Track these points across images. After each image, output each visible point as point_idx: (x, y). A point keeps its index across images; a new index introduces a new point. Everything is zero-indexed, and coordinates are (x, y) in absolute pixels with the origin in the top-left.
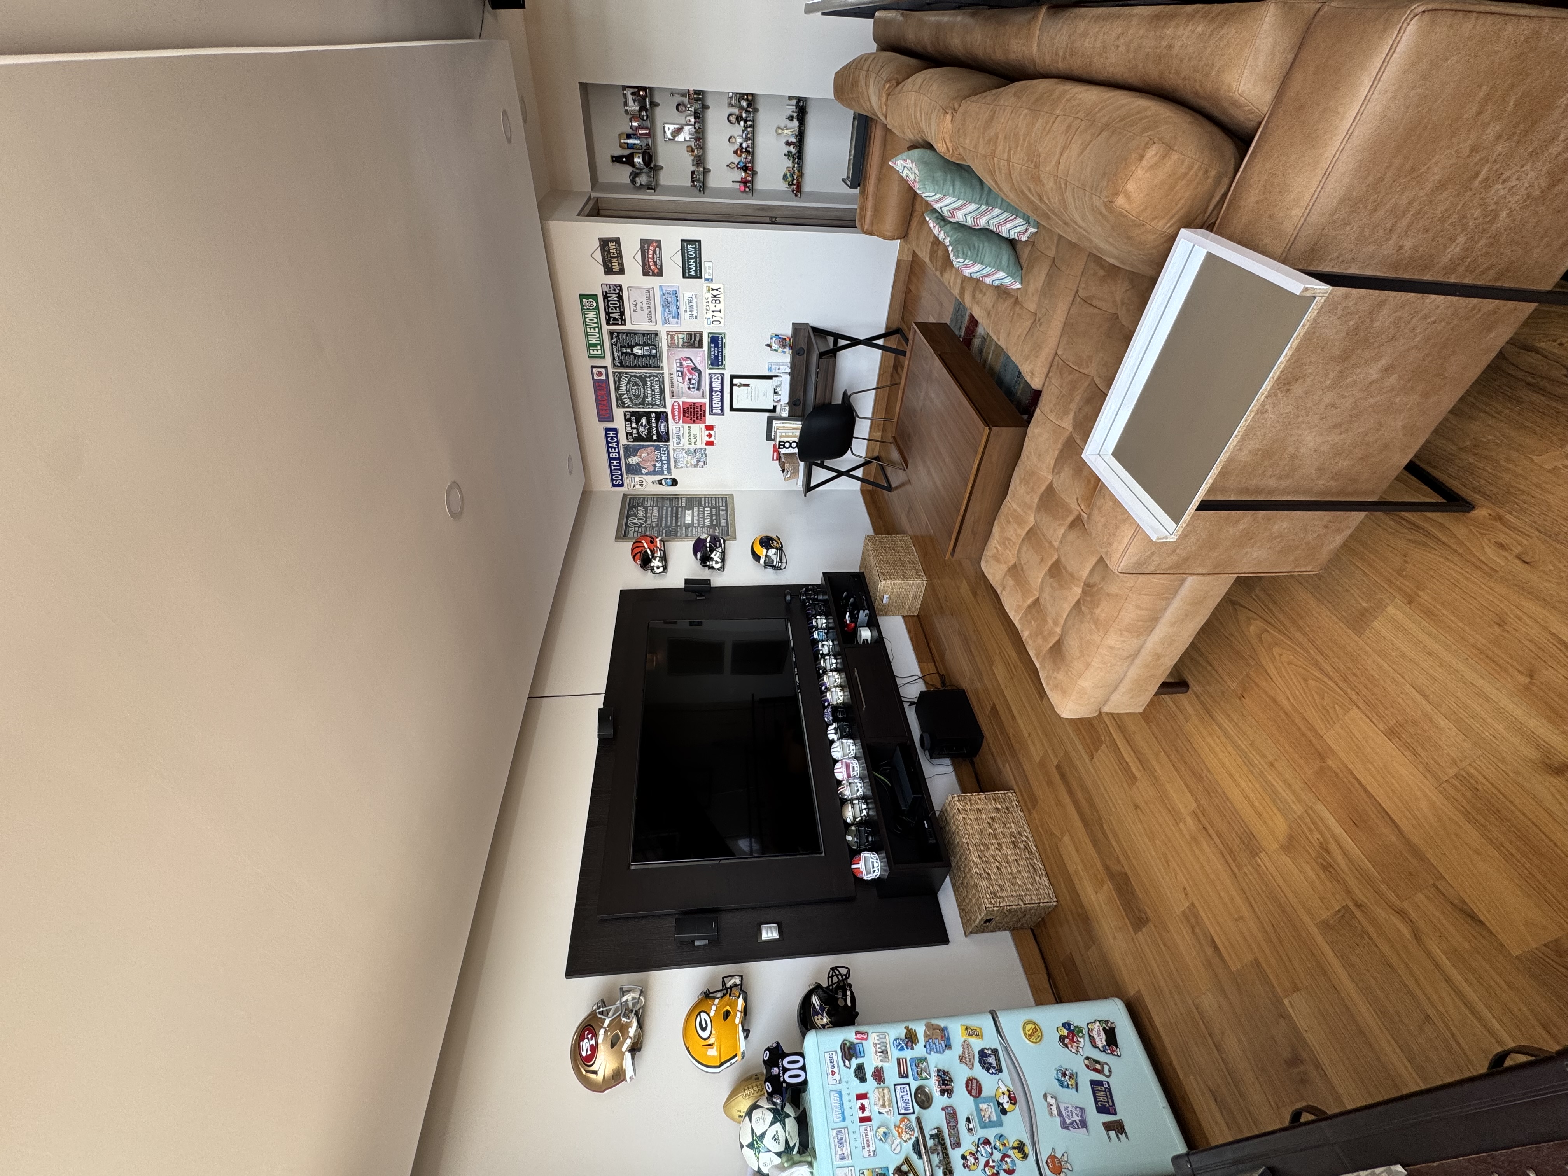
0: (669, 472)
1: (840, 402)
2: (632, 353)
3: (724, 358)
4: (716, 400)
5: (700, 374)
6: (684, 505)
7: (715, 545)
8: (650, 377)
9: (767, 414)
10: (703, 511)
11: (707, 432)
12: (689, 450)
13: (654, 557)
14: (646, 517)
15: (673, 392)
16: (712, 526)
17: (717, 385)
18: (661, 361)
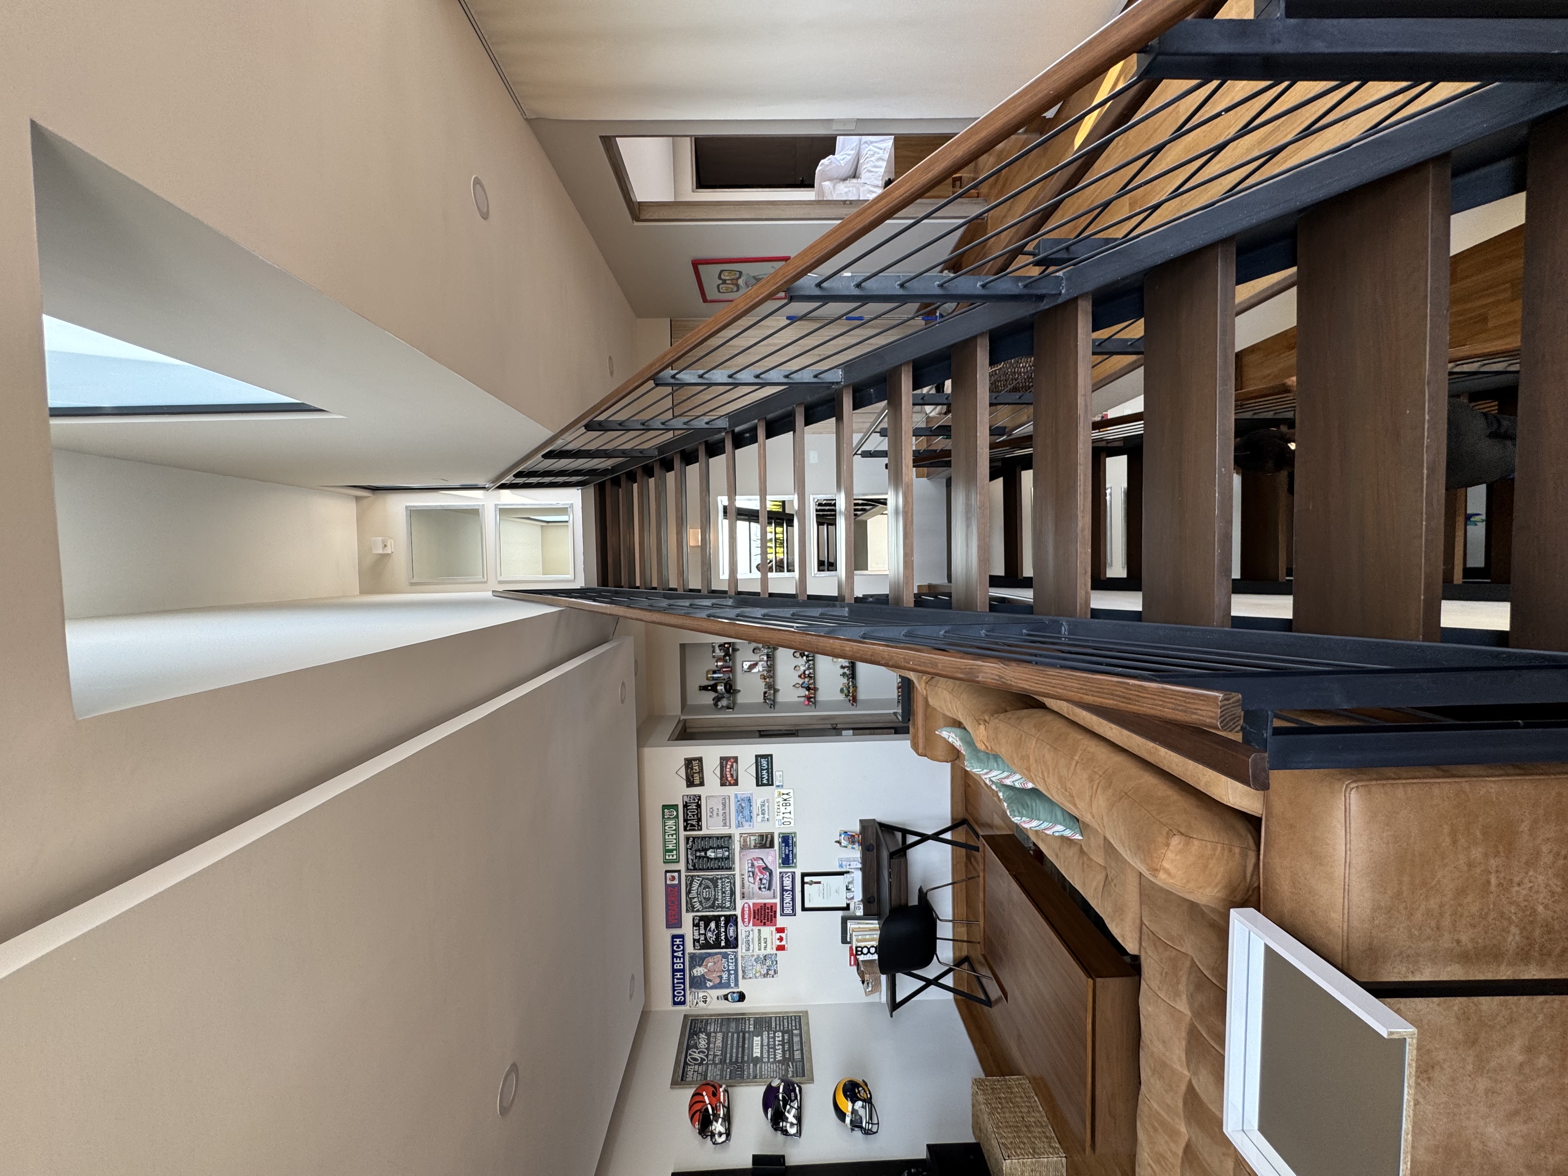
0: (737, 985)
1: (916, 903)
2: (706, 856)
3: (794, 856)
4: (788, 899)
5: (771, 874)
6: (752, 1029)
7: (790, 1098)
8: (721, 879)
9: (840, 913)
10: (774, 1038)
11: (778, 935)
12: (758, 956)
13: (716, 1116)
14: (708, 1049)
15: (743, 894)
16: (785, 1061)
17: (787, 883)
18: (734, 863)
